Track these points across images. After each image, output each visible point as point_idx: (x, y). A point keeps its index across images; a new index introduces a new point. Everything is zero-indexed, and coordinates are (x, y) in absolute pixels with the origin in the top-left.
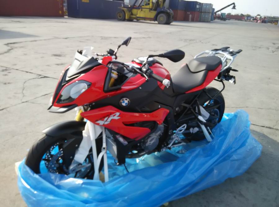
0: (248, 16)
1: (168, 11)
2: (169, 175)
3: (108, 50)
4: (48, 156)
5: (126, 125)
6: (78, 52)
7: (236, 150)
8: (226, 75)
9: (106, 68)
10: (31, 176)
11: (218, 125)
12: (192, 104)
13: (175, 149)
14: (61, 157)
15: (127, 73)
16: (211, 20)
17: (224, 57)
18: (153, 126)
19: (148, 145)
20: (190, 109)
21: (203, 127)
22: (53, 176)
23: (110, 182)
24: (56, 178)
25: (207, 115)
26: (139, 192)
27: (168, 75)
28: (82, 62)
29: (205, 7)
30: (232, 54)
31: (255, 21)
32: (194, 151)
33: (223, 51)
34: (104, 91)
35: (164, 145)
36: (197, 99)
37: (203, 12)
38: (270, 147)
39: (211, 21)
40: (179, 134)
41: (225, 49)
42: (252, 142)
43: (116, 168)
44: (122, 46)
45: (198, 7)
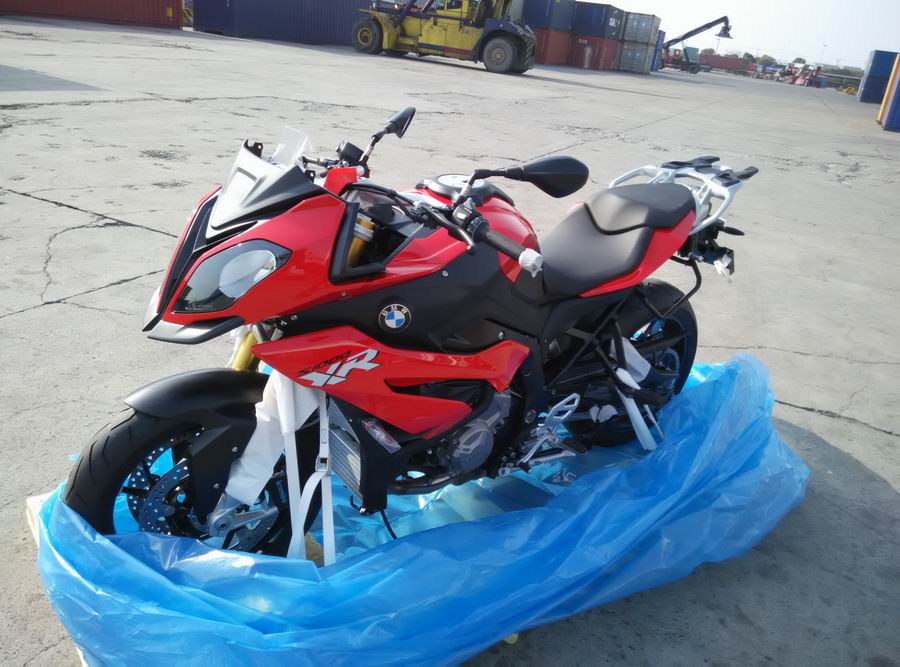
0: (768, 62)
1: (521, 31)
2: (525, 548)
3: (343, 148)
4: (138, 478)
5: (395, 389)
6: (246, 145)
7: (732, 477)
8: (704, 246)
9: (338, 203)
10: (84, 541)
11: (676, 399)
12: (597, 331)
13: (542, 470)
14: (181, 483)
15: (403, 225)
16: (652, 70)
17: (702, 187)
18: (479, 395)
19: (462, 454)
20: (591, 347)
21: (631, 405)
22: (157, 543)
23: (341, 565)
24: (166, 549)
25: (644, 367)
26: (432, 599)
27: (530, 235)
28: (261, 181)
29: (635, 24)
30: (727, 178)
31: (789, 78)
32: (600, 478)
33: (698, 169)
34: (330, 278)
35: (508, 456)
36: (615, 317)
37: (629, 41)
38: (830, 472)
39: (652, 73)
40: (555, 424)
41: (705, 164)
42: (778, 456)
43: (355, 523)
44: (386, 137)
45: (612, 22)
